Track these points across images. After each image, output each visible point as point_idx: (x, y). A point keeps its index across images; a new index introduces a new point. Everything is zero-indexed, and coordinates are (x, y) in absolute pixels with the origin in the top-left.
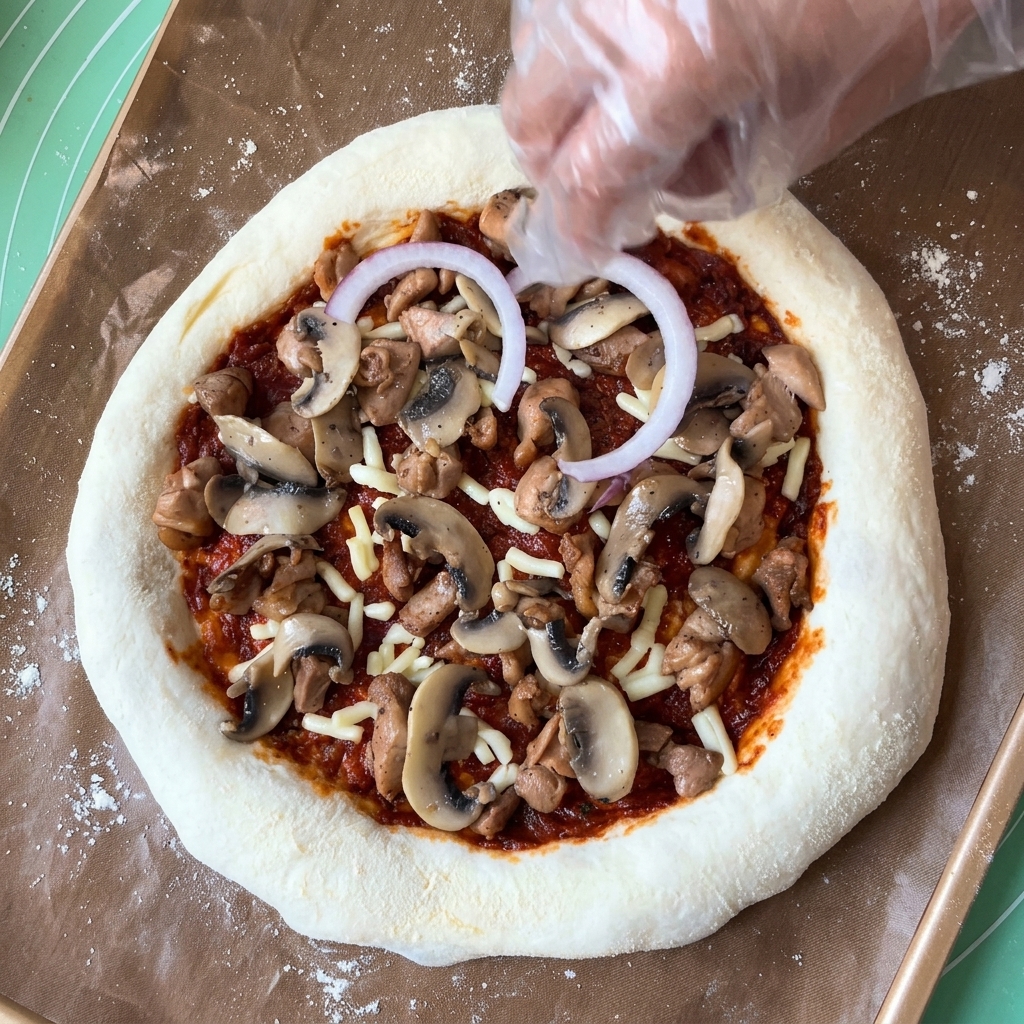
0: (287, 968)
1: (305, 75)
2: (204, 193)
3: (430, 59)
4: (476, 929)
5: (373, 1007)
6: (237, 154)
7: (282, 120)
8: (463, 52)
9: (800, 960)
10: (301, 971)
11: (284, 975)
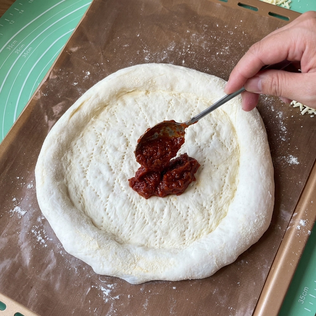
0: (93, 286)
1: (104, 56)
2: (75, 84)
3: (138, 53)
4: (147, 271)
5: (117, 297)
6: (85, 75)
7: (98, 67)
8: (147, 51)
9: (239, 284)
10: (97, 287)
11: (92, 288)
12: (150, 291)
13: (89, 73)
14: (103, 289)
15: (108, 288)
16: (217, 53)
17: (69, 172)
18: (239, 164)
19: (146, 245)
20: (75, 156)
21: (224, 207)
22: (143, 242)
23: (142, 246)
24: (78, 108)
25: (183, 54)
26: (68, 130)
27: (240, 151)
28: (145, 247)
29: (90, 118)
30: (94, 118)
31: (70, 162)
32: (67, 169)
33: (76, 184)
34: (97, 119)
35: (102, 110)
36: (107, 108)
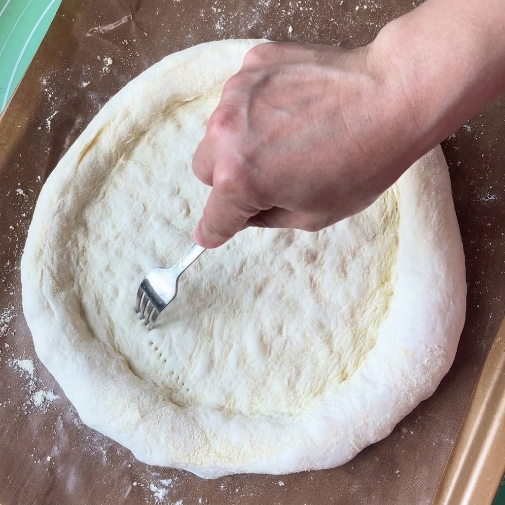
0: (135, 484)
2: (85, 84)
3: (203, 15)
4: (230, 459)
5: (180, 503)
6: (102, 64)
7: (126, 47)
8: (219, 10)
9: (399, 473)
10: (142, 485)
11: (133, 487)
12: (237, 490)
13: (110, 61)
14: (153, 488)
15: (163, 486)
16: (357, 8)
17: (82, 270)
18: (397, 242)
19: (227, 406)
20: (92, 237)
21: (371, 329)
22: (222, 401)
23: (221, 408)
24: (93, 141)
25: (289, 13)
26: (76, 188)
27: (399, 218)
28: (226, 412)
29: (117, 159)
30: (124, 159)
31: (84, 250)
32: (78, 263)
33: (96, 292)
34: (129, 161)
35: (137, 140)
36: (146, 137)
